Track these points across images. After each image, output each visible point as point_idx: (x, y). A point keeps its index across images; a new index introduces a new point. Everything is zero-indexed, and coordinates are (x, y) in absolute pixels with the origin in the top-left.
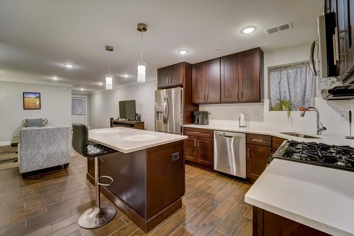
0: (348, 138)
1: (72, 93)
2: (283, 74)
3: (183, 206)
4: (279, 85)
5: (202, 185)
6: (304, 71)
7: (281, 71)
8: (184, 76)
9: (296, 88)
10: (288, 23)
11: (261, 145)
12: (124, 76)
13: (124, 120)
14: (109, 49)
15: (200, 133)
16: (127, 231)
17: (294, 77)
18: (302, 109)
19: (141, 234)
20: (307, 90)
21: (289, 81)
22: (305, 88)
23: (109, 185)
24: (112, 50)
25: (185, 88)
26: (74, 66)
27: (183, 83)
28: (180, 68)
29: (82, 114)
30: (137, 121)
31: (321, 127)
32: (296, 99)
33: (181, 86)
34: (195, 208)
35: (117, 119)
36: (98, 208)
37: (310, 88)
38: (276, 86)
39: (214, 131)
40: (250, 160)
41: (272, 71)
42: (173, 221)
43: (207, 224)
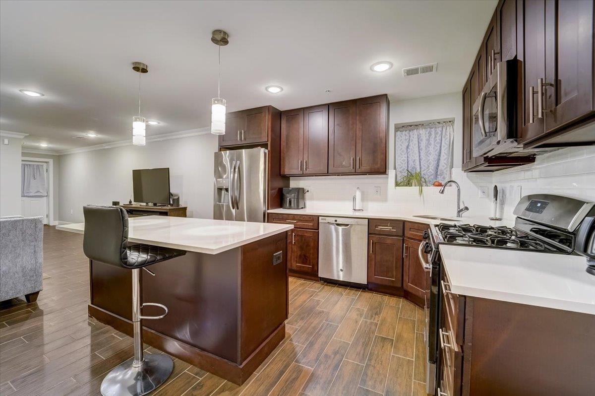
0: (492, 219)
1: (22, 153)
2: (413, 135)
3: (286, 336)
4: (407, 151)
5: (305, 301)
6: (440, 133)
7: (410, 131)
8: (270, 130)
9: (429, 155)
10: (433, 63)
11: (389, 234)
12: (149, 122)
13: (145, 204)
14: (140, 68)
15: (297, 222)
16: (204, 389)
17: (427, 140)
18: (437, 184)
19: (231, 389)
20: (442, 158)
21: (420, 145)
22: (440, 156)
23: (162, 317)
24: (144, 71)
25: (271, 148)
26: (43, 95)
27: (268, 141)
28: (263, 115)
29: (41, 194)
30: (172, 205)
31: (462, 207)
32: (428, 171)
33: (264, 146)
34: (305, 335)
35: (128, 203)
36: (140, 363)
37: (446, 157)
38: (403, 151)
39: (320, 218)
40: (373, 256)
41: (398, 131)
42: (278, 359)
43: (330, 354)
